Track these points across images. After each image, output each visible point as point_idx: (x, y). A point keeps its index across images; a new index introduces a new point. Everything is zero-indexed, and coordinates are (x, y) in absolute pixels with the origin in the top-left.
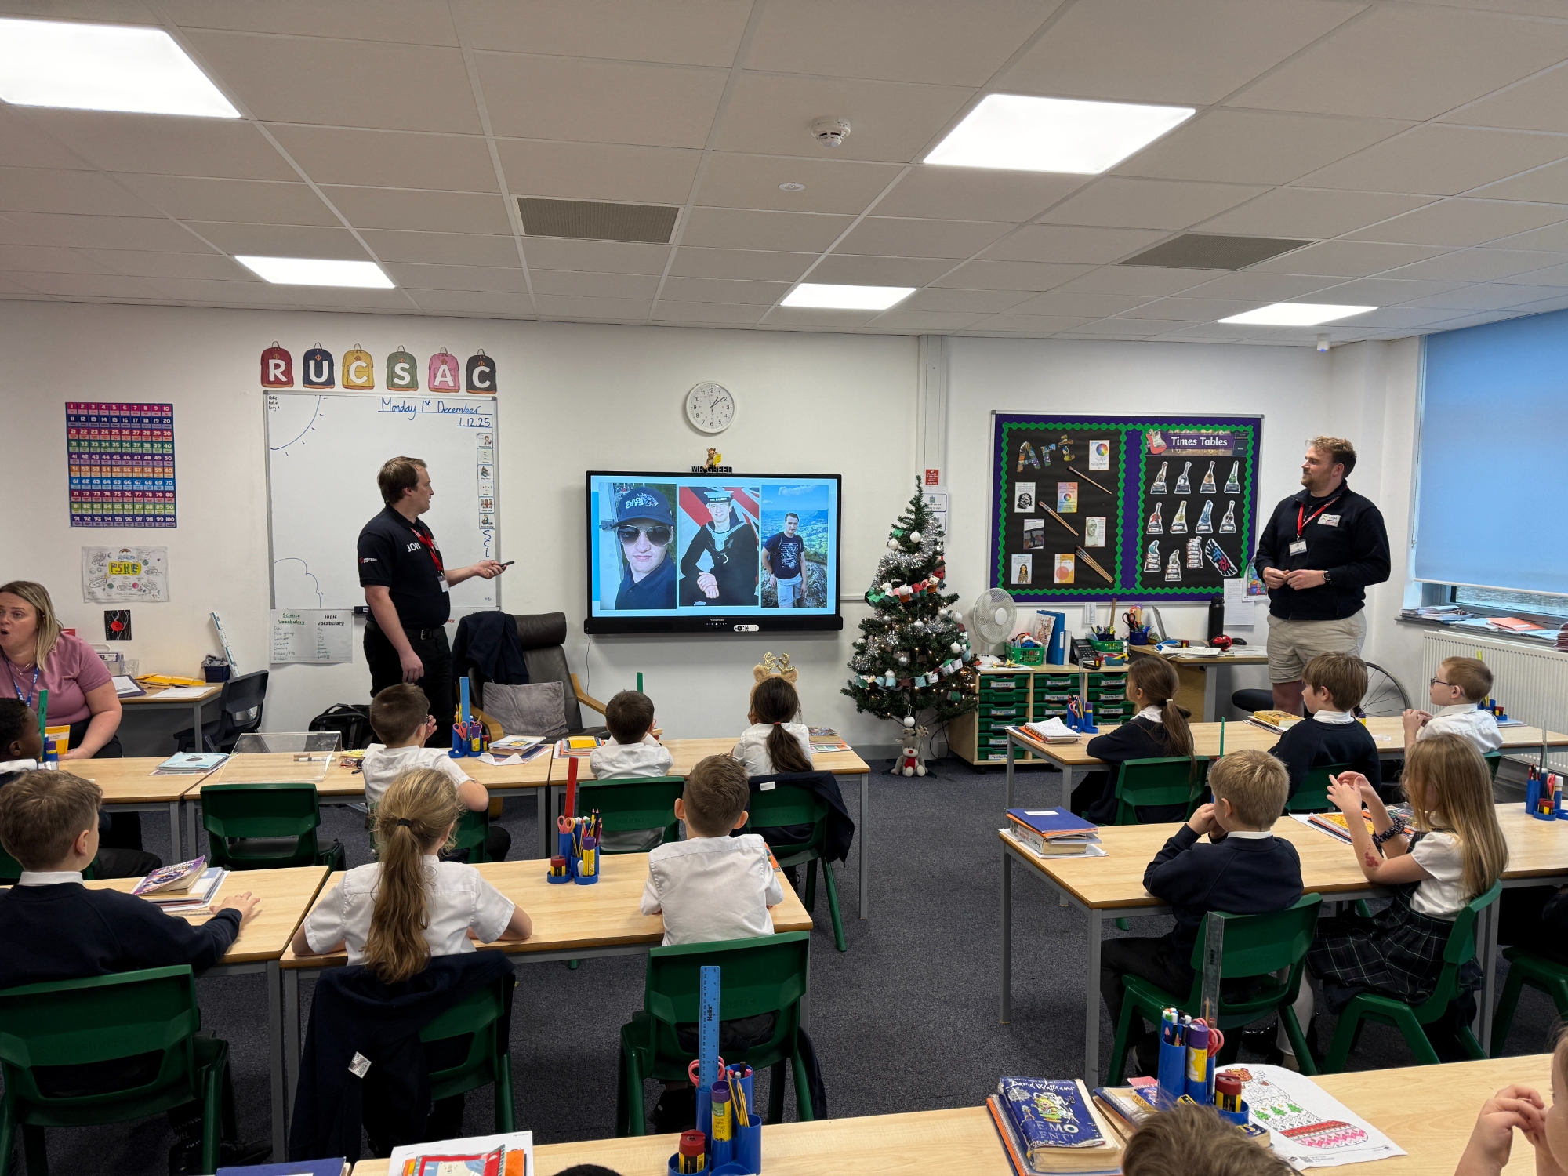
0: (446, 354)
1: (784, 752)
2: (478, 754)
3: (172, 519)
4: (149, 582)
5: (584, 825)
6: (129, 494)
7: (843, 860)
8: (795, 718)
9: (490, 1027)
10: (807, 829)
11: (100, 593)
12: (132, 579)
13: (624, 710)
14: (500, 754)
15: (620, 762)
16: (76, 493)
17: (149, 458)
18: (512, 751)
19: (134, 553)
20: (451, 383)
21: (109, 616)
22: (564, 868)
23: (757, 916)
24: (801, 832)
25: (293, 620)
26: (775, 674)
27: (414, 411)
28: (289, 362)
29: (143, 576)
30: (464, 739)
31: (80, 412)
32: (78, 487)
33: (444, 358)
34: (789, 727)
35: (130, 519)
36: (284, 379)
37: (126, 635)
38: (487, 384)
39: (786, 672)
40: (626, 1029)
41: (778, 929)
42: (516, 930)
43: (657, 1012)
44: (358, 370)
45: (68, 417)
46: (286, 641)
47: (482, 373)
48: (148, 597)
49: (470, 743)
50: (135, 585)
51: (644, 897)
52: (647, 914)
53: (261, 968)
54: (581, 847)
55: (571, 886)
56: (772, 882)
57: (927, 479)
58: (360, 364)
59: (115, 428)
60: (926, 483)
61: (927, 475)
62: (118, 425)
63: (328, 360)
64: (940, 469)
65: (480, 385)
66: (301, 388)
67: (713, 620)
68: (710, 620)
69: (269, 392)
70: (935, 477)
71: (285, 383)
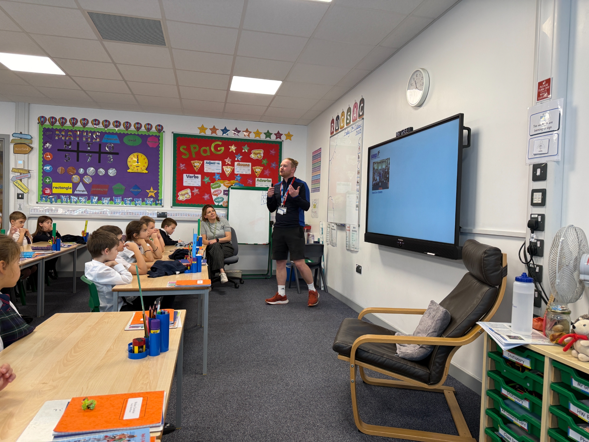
3: (319, 189)
4: (316, 211)
6: (316, 181)
17: (318, 168)
19: (316, 201)
20: (356, 116)
25: (329, 226)
28: (334, 124)
31: (313, 155)
32: (312, 179)
33: (355, 105)
38: (362, 112)
44: (342, 120)
46: (328, 235)
47: (362, 107)
48: (316, 216)
57: (539, 93)
58: (343, 117)
59: (316, 159)
60: (538, 100)
61: (539, 88)
62: (317, 158)
63: (339, 119)
64: (552, 77)
65: (361, 114)
66: (335, 133)
67: (399, 240)
68: (399, 239)
69: (331, 137)
70: (547, 88)
71: (333, 132)
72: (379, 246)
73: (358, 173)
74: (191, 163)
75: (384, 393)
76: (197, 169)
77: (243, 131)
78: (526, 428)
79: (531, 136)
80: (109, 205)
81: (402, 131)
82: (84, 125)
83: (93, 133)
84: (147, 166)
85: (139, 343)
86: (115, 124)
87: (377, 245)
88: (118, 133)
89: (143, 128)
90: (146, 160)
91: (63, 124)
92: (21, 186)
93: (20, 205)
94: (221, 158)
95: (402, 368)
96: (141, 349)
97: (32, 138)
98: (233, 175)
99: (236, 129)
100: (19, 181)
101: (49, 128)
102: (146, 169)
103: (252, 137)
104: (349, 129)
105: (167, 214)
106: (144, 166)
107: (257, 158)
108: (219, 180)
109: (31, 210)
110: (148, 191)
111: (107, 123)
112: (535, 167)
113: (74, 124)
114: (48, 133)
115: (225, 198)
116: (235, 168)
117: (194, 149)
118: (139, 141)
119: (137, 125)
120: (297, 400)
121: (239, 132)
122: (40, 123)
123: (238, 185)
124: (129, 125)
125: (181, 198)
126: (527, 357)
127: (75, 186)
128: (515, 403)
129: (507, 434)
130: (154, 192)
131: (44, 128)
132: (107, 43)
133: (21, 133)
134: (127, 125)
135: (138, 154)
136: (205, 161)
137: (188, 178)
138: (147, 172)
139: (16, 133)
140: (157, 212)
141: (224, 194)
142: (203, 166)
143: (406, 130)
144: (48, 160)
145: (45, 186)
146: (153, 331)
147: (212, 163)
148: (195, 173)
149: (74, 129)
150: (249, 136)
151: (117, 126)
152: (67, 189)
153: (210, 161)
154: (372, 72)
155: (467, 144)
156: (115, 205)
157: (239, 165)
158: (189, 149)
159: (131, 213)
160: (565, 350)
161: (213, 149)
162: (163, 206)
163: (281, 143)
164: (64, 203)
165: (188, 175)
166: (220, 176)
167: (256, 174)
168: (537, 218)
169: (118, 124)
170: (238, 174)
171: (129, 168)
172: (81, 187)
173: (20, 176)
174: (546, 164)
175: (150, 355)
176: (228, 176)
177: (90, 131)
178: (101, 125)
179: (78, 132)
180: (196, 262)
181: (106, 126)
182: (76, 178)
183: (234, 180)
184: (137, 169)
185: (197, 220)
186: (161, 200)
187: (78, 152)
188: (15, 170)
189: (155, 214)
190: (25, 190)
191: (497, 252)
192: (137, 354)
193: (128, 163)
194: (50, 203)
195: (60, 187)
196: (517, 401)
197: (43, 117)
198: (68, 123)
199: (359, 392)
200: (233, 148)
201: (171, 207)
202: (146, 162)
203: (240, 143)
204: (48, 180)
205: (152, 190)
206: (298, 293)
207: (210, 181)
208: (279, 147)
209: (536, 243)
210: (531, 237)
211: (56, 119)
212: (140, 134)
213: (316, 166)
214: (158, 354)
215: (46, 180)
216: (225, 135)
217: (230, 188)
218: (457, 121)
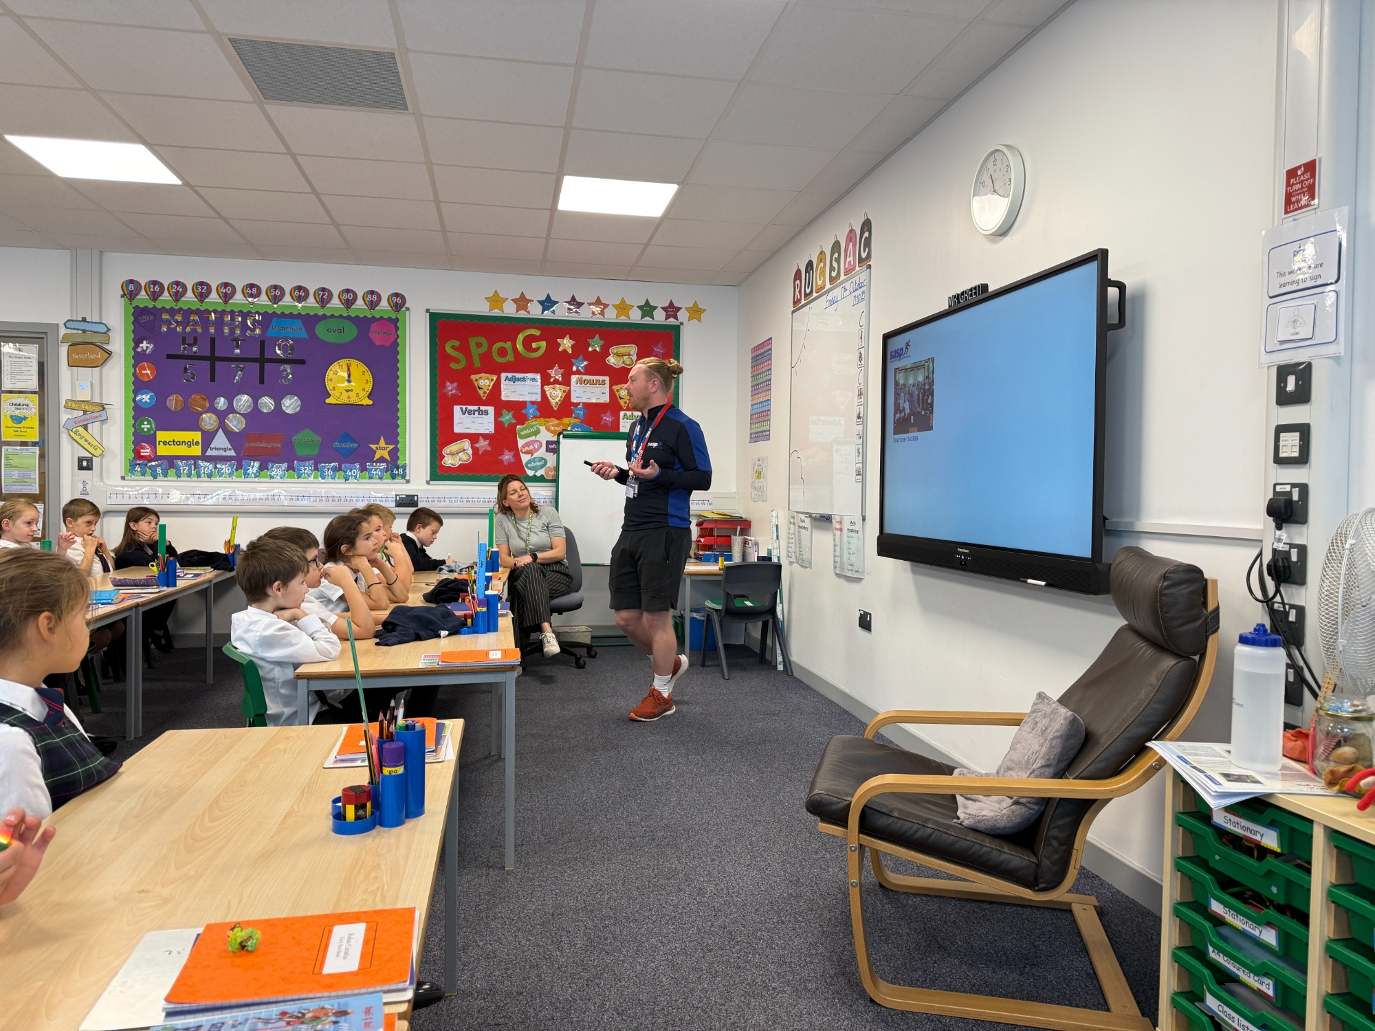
0: (852, 230)
3: (769, 433)
4: (763, 485)
6: (761, 415)
11: (753, 493)
16: (752, 417)
17: (766, 384)
19: (760, 462)
20: (853, 261)
28: (801, 280)
29: (761, 482)
31: (754, 354)
32: (752, 412)
33: (851, 235)
36: (799, 297)
38: (867, 251)
44: (820, 271)
45: (751, 359)
46: (791, 541)
47: (865, 240)
48: (762, 497)
50: (760, 488)
57: (1288, 196)
58: (822, 265)
59: (760, 364)
60: (1286, 212)
61: (1288, 184)
62: (761, 361)
63: (812, 269)
64: (1319, 156)
65: (864, 255)
66: (803, 302)
67: (961, 550)
68: (959, 549)
69: (793, 312)
70: (1307, 183)
71: (799, 300)
72: (912, 565)
73: (860, 395)
74: (471, 380)
75: (928, 910)
76: (485, 393)
77: (590, 304)
78: (1270, 992)
79: (1271, 298)
80: (286, 480)
81: (962, 294)
82: (226, 298)
83: (245, 315)
84: (370, 389)
85: (357, 797)
86: (296, 293)
87: (906, 564)
88: (303, 313)
89: (360, 302)
90: (369, 376)
91: (177, 296)
92: (86, 441)
93: (84, 483)
94: (540, 366)
95: (971, 851)
96: (361, 812)
97: (109, 330)
98: (567, 407)
99: (573, 298)
100: (81, 430)
101: (146, 307)
102: (369, 397)
103: (611, 316)
104: (837, 292)
105: (419, 499)
106: (364, 390)
107: (623, 365)
108: (535, 417)
109: (109, 495)
110: (373, 447)
111: (276, 293)
112: (1283, 372)
113: (202, 297)
114: (144, 319)
115: (551, 458)
116: (572, 388)
117: (477, 346)
118: (351, 333)
119: (345, 296)
120: (725, 928)
121: (579, 305)
122: (125, 295)
123: (579, 430)
124: (328, 296)
125: (449, 461)
126: (1271, 825)
127: (208, 438)
128: (1243, 934)
129: (1226, 1009)
130: (388, 450)
131: (136, 308)
132: (275, 109)
133: (84, 320)
134: (324, 296)
135: (348, 362)
136: (503, 376)
137: (464, 414)
138: (370, 402)
139: (73, 321)
140: (396, 496)
141: (547, 451)
142: (497, 385)
143: (971, 290)
144: (146, 379)
145: (141, 440)
146: (389, 769)
147: (519, 380)
148: (478, 401)
149: (202, 309)
150: (602, 313)
151: (300, 299)
152: (190, 444)
153: (514, 374)
154: (888, 156)
155: (1117, 322)
156: (300, 480)
157: (581, 382)
158: (464, 349)
159: (336, 499)
160: (1362, 807)
161: (520, 347)
162: (408, 482)
163: (677, 329)
164: (182, 479)
165: (464, 407)
166: (538, 410)
167: (622, 402)
168: (1290, 493)
169: (303, 294)
170: (578, 404)
171: (329, 395)
172: (221, 441)
173: (82, 418)
174: (1309, 365)
175: (382, 824)
176: (556, 409)
177: (240, 312)
178: (264, 297)
179: (213, 314)
180: (485, 609)
181: (276, 299)
182: (209, 420)
183: (571, 417)
184: (349, 397)
185: (487, 511)
186: (404, 467)
187: (213, 359)
188: (73, 404)
189: (390, 499)
190: (96, 449)
191: (1195, 575)
192: (351, 823)
193: (326, 384)
194: (152, 478)
195: (174, 441)
196: (1247, 928)
197: (132, 281)
198: (190, 294)
199: (871, 909)
200: (566, 344)
201: (428, 483)
202: (367, 380)
203: (582, 332)
204: (146, 426)
205: (382, 443)
206: (724, 678)
207: (514, 421)
208: (673, 337)
209: (1288, 553)
210: (1275, 539)
211: (161, 286)
212: (353, 316)
213: (760, 381)
214: (399, 823)
215: (143, 426)
216: (547, 315)
217: (561, 436)
218: (1093, 267)
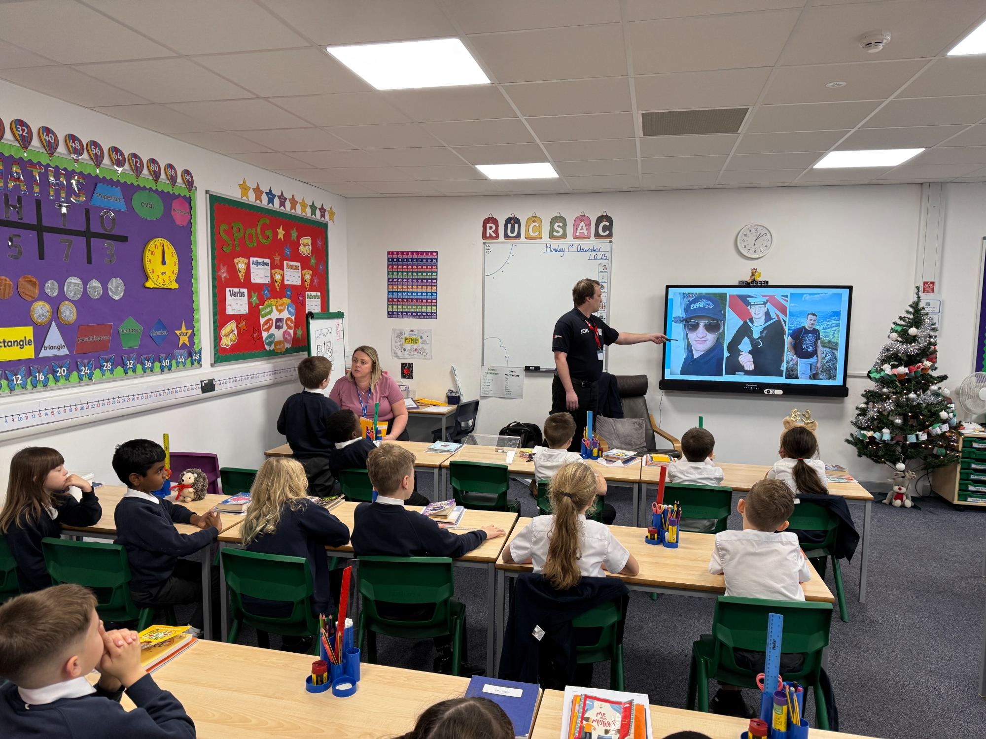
0: (584, 216)
1: (805, 479)
2: (597, 458)
3: (435, 314)
4: (422, 348)
5: (670, 510)
6: (415, 301)
7: (849, 559)
8: (814, 456)
9: (613, 625)
10: (822, 534)
11: (399, 352)
12: (415, 346)
13: (694, 441)
14: (610, 460)
15: (689, 473)
16: (390, 300)
17: (425, 281)
18: (618, 459)
19: (416, 333)
20: (586, 234)
21: (404, 366)
22: (656, 535)
23: (792, 588)
24: (817, 535)
25: (493, 372)
26: (800, 424)
27: (564, 252)
28: (497, 226)
29: (419, 346)
30: (589, 448)
31: (394, 256)
32: (392, 297)
33: (583, 218)
34: (810, 462)
35: (415, 314)
36: (494, 235)
37: (410, 376)
38: (607, 232)
39: (808, 423)
40: (696, 644)
41: (808, 599)
42: (629, 569)
43: (720, 637)
44: (534, 228)
45: (389, 259)
46: (489, 384)
47: (605, 226)
48: (422, 356)
49: (592, 451)
50: (416, 350)
51: (711, 562)
52: (713, 573)
53: (484, 566)
54: (667, 523)
55: (660, 548)
56: (803, 566)
57: (924, 289)
58: (535, 224)
59: (411, 265)
61: (924, 285)
62: (413, 263)
63: (518, 223)
64: (935, 281)
65: (603, 234)
66: (503, 240)
67: (749, 385)
70: (931, 287)
71: (494, 237)
74: (234, 264)
76: (242, 276)
84: (176, 272)
86: (115, 156)
88: (122, 181)
89: (163, 175)
90: (176, 258)
98: (283, 288)
99: (282, 193)
102: (177, 280)
105: (216, 383)
106: (173, 272)
107: (306, 254)
108: (268, 298)
110: (178, 332)
111: (97, 152)
113: (25, 142)
115: (277, 334)
116: (284, 273)
117: (238, 231)
118: (160, 209)
119: (152, 167)
121: (285, 199)
124: (139, 164)
125: (224, 342)
127: (40, 334)
130: (188, 335)
134: (136, 163)
136: (253, 260)
137: (232, 296)
138: (177, 286)
140: (201, 382)
141: (275, 328)
142: (249, 269)
147: (259, 264)
149: (25, 159)
151: (119, 163)
153: (257, 259)
157: (288, 266)
161: (259, 234)
162: (201, 366)
163: (326, 227)
164: (16, 391)
165: (231, 289)
166: (270, 291)
167: (306, 284)
169: (121, 158)
170: (288, 286)
172: (54, 337)
176: (278, 290)
177: (65, 169)
178: (86, 154)
181: (98, 160)
182: (41, 310)
184: (163, 281)
186: (200, 351)
187: (40, 229)
189: (198, 386)
198: (8, 135)
200: (281, 233)
201: (212, 365)
202: (175, 263)
205: (184, 329)
207: (258, 302)
208: (324, 233)
212: (160, 190)
216: (271, 206)
218: (846, 290)
